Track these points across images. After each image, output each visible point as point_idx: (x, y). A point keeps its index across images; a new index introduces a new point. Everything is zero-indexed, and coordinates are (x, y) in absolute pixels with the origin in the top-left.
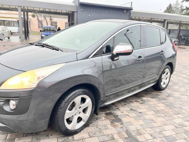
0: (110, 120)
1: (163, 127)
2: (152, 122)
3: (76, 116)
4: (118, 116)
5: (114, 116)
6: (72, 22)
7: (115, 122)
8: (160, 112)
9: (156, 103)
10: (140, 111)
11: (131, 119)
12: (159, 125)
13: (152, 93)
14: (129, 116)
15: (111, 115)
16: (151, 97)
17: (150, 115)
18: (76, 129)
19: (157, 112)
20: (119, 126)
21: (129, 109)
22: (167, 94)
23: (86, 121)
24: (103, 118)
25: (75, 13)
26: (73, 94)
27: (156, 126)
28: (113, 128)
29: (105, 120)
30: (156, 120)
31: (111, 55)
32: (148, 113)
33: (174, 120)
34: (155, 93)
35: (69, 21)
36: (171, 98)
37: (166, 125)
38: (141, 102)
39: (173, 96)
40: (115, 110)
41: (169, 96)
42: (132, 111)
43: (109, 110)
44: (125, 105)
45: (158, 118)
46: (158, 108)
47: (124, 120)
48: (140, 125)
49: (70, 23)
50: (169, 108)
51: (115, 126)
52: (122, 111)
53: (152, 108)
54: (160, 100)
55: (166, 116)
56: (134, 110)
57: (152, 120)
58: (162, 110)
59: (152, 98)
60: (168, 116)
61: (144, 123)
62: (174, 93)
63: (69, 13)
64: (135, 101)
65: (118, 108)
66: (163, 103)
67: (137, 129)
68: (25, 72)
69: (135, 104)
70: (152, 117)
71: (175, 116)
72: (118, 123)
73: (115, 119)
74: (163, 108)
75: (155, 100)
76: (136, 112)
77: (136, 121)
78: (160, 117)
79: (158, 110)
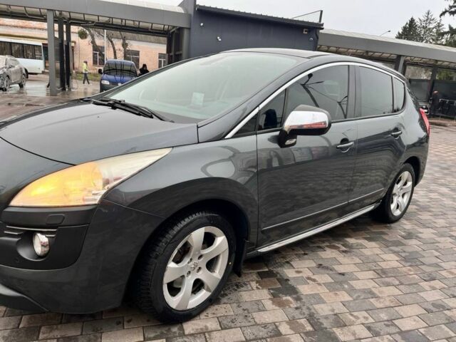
0: (269, 289)
1: (396, 308)
2: (370, 296)
3: (190, 276)
4: (287, 280)
5: (278, 279)
6: (177, 53)
7: (281, 295)
8: (390, 275)
9: (379, 253)
10: (341, 269)
11: (319, 288)
12: (388, 304)
13: (369, 227)
14: (314, 280)
15: (272, 279)
16: (366, 238)
17: (364, 280)
18: (188, 308)
19: (382, 273)
20: (291, 303)
21: (314, 265)
22: (404, 232)
23: (213, 289)
24: (254, 284)
25: (186, 33)
26: (185, 223)
27: (379, 305)
28: (277, 308)
29: (257, 288)
30: (380, 292)
31: (277, 133)
32: (360, 275)
33: (422, 294)
34: (376, 229)
35: (169, 50)
36: (413, 242)
37: (403, 305)
38: (344, 249)
39: (417, 238)
40: (282, 266)
41: (409, 236)
42: (321, 270)
43: (267, 266)
44: (305, 254)
45: (385, 289)
46: (383, 265)
47: (304, 290)
48: (341, 302)
49: (171, 54)
50: (410, 266)
51: (282, 305)
52: (299, 270)
53: (370, 265)
54: (388, 247)
55: (402, 284)
56: (327, 268)
57: (371, 292)
58: (393, 268)
59: (370, 239)
60: (409, 285)
61: (351, 299)
62: (421, 230)
63: (168, 31)
64: (327, 246)
65: (288, 262)
66: (394, 252)
67: (336, 312)
68: (74, 165)
69: (328, 254)
70: (371, 285)
71: (424, 284)
72: (289, 298)
73: (280, 286)
74: (395, 264)
75: (377, 246)
76: (331, 272)
77: (331, 294)
78: (388, 285)
79: (382, 270)
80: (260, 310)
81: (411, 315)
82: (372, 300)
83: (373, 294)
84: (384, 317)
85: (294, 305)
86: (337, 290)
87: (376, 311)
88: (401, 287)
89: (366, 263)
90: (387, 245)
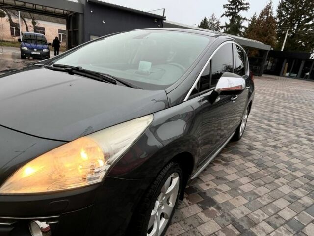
0: (197, 203)
2: (256, 197)
4: (205, 193)
5: (199, 194)
6: (75, 30)
7: (207, 207)
9: (243, 162)
10: (230, 178)
11: (226, 196)
12: (268, 200)
14: (220, 190)
17: (246, 185)
21: (214, 178)
22: (247, 146)
23: (169, 216)
24: (186, 201)
25: (81, 16)
27: (265, 203)
28: (210, 219)
29: (189, 203)
30: (259, 192)
31: (210, 93)
32: (242, 181)
34: (232, 145)
35: (68, 28)
36: (255, 152)
37: (276, 200)
39: (256, 149)
40: (196, 182)
41: (251, 148)
42: (220, 181)
46: (250, 171)
47: (219, 199)
48: (244, 205)
50: (263, 169)
51: (212, 216)
52: (208, 183)
53: (243, 172)
54: (245, 157)
55: (266, 184)
56: (222, 179)
58: (255, 172)
59: (233, 153)
60: (269, 183)
62: (254, 143)
63: (67, 14)
65: (198, 178)
66: (250, 161)
67: (245, 214)
68: (68, 142)
69: (217, 168)
70: (251, 187)
71: (276, 181)
72: (212, 208)
73: (203, 199)
74: (255, 169)
75: (239, 158)
76: (226, 182)
77: (235, 199)
78: (260, 185)
79: (251, 174)
80: (200, 224)
81: (283, 207)
82: (258, 199)
83: (256, 194)
84: (271, 211)
85: (219, 214)
86: (237, 196)
87: (265, 208)
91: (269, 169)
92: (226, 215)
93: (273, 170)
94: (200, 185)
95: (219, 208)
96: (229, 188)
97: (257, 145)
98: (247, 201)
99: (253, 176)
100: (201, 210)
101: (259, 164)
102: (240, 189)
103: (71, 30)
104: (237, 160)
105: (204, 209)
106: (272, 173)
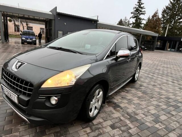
0: (112, 107)
1: (148, 107)
3: (94, 105)
4: (116, 103)
5: (113, 103)
6: (50, 28)
8: (142, 98)
9: (136, 92)
10: (129, 98)
11: (125, 104)
12: (145, 107)
13: (129, 84)
14: (123, 102)
15: (111, 103)
16: (130, 88)
17: (136, 101)
18: (94, 116)
19: (139, 98)
21: (121, 97)
22: (139, 85)
23: (99, 109)
24: (107, 106)
25: (53, 21)
27: (143, 107)
28: (117, 112)
31: (115, 57)
32: (134, 99)
33: (152, 102)
34: (131, 85)
37: (149, 106)
38: (126, 91)
39: (143, 86)
41: (141, 86)
43: (108, 100)
44: (117, 94)
45: (142, 102)
46: (139, 95)
47: (122, 105)
48: (133, 108)
51: (118, 111)
52: (117, 99)
53: (135, 96)
54: (137, 90)
55: (146, 100)
56: (124, 98)
57: (139, 104)
59: (132, 88)
60: (148, 100)
62: (143, 84)
64: (122, 91)
65: (113, 97)
66: (140, 91)
67: (133, 111)
68: (63, 72)
69: (123, 94)
70: (138, 102)
71: (151, 99)
72: (119, 109)
73: (114, 105)
74: (141, 95)
76: (126, 99)
78: (142, 101)
79: (139, 97)
80: (113, 114)
81: (152, 109)
82: (141, 106)
83: (140, 104)
84: (146, 110)
85: (121, 111)
86: (131, 104)
87: (143, 109)
88: (146, 101)
89: (134, 95)
90: (137, 89)
91: (149, 95)
92: (124, 111)
93: (150, 95)
94: (113, 100)
95: (122, 108)
96: (127, 102)
97: (145, 84)
98: (135, 106)
99: (140, 97)
100: (113, 109)
101: (144, 93)
102: (133, 102)
103: (47, 28)
104: (133, 91)
105: (115, 108)
106: (150, 96)
